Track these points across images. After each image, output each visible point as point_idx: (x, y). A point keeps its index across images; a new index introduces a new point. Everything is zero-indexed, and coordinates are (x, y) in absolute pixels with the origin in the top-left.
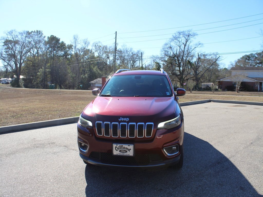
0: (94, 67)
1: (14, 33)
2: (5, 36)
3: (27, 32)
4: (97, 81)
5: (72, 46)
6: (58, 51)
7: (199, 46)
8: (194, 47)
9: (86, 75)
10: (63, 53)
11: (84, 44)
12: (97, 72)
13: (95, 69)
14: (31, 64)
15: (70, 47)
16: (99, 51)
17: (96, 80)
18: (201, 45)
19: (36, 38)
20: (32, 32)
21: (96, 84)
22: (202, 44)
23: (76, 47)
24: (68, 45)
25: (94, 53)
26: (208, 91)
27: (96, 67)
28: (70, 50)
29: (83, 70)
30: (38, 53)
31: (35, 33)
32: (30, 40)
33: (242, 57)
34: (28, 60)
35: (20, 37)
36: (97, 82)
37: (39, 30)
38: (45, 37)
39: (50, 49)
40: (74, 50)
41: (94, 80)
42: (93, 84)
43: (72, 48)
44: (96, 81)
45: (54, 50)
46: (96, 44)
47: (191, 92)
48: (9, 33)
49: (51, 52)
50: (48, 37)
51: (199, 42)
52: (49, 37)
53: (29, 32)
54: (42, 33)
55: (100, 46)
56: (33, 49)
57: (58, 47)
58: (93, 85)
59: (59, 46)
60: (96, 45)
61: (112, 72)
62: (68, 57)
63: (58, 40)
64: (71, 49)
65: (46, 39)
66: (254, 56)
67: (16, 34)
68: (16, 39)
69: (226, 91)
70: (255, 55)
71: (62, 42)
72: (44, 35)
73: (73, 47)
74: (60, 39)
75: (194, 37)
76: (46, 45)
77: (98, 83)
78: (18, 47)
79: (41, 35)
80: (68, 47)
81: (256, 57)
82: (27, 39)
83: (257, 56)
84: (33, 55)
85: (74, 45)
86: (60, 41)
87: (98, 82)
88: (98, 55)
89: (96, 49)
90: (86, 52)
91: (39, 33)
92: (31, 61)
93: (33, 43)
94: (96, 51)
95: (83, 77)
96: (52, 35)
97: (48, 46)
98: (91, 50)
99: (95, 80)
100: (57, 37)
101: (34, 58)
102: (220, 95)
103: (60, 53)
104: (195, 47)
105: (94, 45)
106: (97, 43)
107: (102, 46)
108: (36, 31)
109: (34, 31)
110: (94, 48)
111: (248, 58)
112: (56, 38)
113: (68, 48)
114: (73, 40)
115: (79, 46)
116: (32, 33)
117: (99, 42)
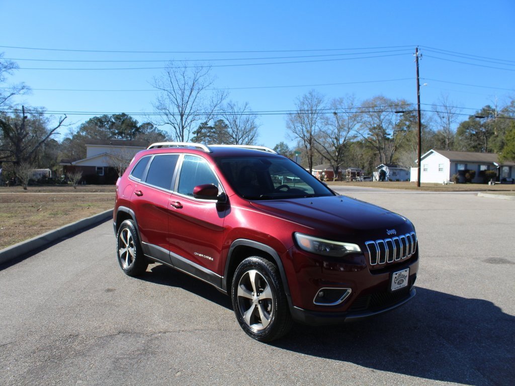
7: (22, 92)
8: (9, 92)
18: (25, 90)
22: (29, 89)
26: (49, 186)
33: (88, 120)
47: (25, 189)
51: (24, 83)
66: (109, 121)
69: (84, 184)
70: (111, 118)
75: (10, 71)
81: (112, 122)
83: (113, 120)
102: (94, 192)
104: (12, 92)
111: (99, 122)
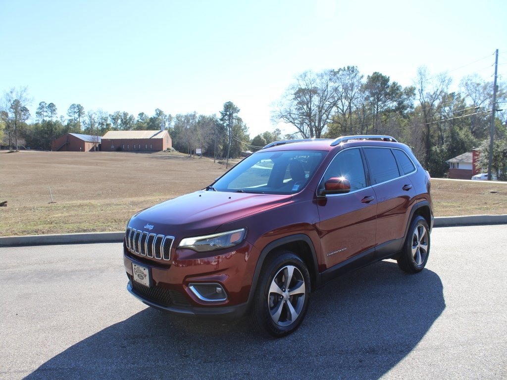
0: (461, 129)
1: (308, 75)
2: (295, 82)
3: (331, 72)
4: (464, 157)
5: (415, 89)
6: (385, 102)
9: (444, 147)
10: (395, 104)
11: (439, 83)
12: (467, 140)
13: (463, 134)
14: (339, 128)
15: (410, 92)
16: (474, 95)
17: (461, 156)
19: (347, 80)
20: (340, 69)
21: (459, 165)
23: (422, 90)
24: (406, 89)
25: (464, 100)
27: (465, 129)
28: (411, 98)
29: (439, 137)
30: (350, 107)
31: (345, 72)
32: (336, 85)
34: (334, 122)
35: (318, 81)
36: (462, 160)
37: (351, 66)
38: (362, 77)
39: (372, 99)
40: (418, 97)
41: (457, 157)
42: (453, 164)
43: (415, 95)
44: (460, 159)
45: (379, 100)
46: (468, 80)
48: (301, 76)
49: (373, 104)
50: (369, 76)
52: (371, 75)
53: (335, 71)
54: (356, 70)
55: (478, 85)
56: (342, 101)
57: (386, 94)
58: (454, 167)
59: (388, 91)
60: (469, 82)
61: (488, 139)
62: (406, 112)
63: (385, 81)
64: (412, 96)
65: (365, 81)
67: (313, 77)
68: (313, 86)
71: (394, 83)
72: (360, 75)
73: (416, 92)
74: (389, 77)
76: (364, 92)
77: (464, 163)
78: (316, 100)
79: (356, 75)
80: (405, 92)
82: (331, 84)
84: (343, 111)
85: (418, 87)
86: (390, 83)
87: (465, 161)
88: (472, 103)
89: (468, 90)
90: (448, 98)
91: (351, 70)
92: (339, 123)
93: (341, 89)
94: (468, 95)
95: (436, 151)
96: (376, 73)
97: (367, 93)
98: (459, 94)
99: (459, 157)
100: (383, 75)
101: (344, 117)
103: (391, 105)
105: (465, 83)
106: (471, 78)
107: (482, 84)
108: (346, 69)
109: (342, 68)
110: (463, 89)
112: (382, 77)
113: (407, 95)
114: (417, 78)
115: (430, 89)
116: (341, 73)
117: (476, 75)
